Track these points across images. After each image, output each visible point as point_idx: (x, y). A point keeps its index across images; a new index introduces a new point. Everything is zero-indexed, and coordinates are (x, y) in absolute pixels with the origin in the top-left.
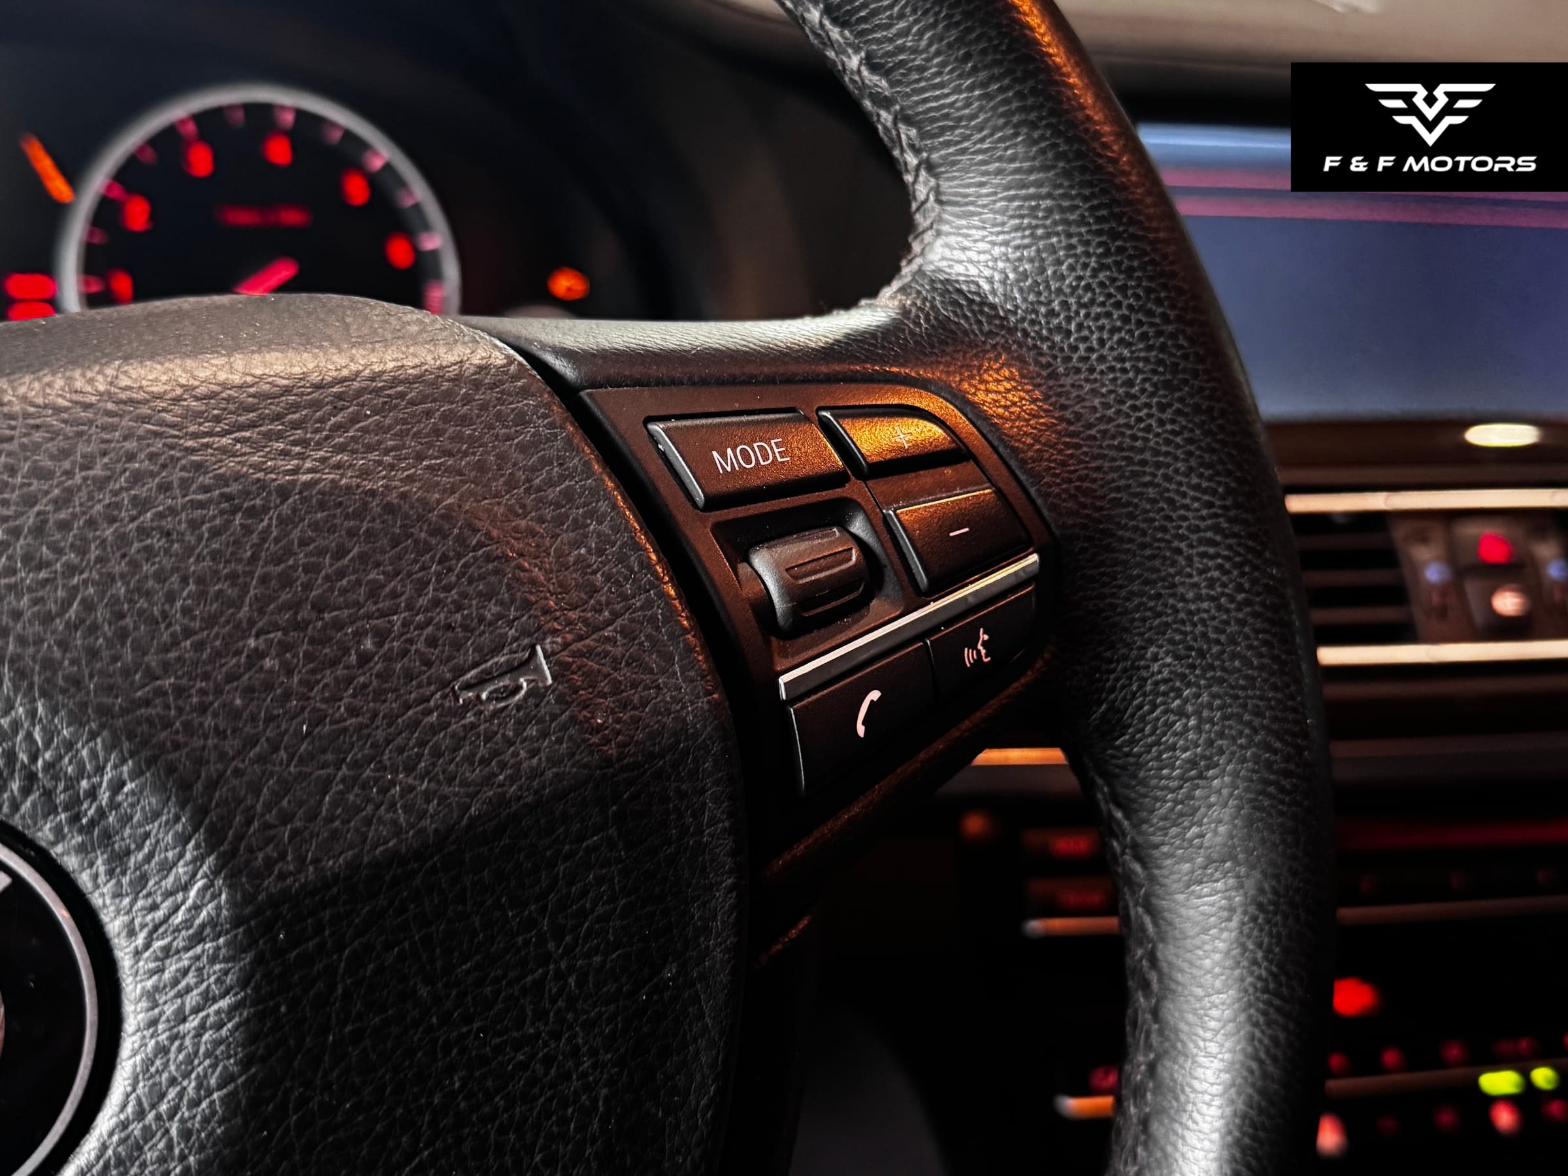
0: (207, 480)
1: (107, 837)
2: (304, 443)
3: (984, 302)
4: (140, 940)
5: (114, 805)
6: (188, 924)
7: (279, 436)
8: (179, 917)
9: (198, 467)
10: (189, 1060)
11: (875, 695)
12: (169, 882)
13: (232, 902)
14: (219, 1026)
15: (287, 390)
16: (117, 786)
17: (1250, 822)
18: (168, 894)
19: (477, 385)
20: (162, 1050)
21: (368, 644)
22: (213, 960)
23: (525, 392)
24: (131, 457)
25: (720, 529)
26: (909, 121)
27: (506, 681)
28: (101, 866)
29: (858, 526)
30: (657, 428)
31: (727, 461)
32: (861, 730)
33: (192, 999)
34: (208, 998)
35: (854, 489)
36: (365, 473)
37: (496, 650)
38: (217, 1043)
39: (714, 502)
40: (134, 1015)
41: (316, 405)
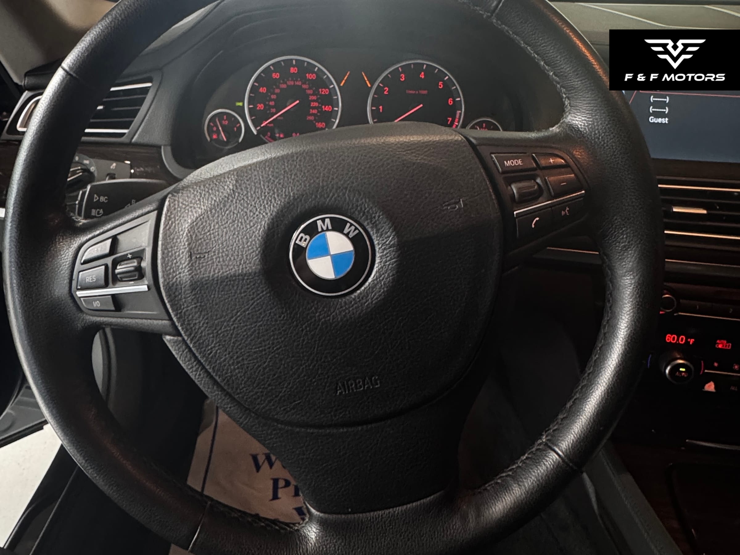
0: (400, 160)
1: (376, 226)
2: (419, 154)
3: (579, 130)
4: (380, 246)
5: (378, 220)
6: (389, 244)
7: (414, 153)
8: (387, 243)
9: (399, 158)
10: (387, 270)
11: (537, 219)
12: (386, 236)
13: (398, 241)
14: (393, 264)
15: (417, 143)
16: (379, 216)
17: (638, 263)
18: (386, 238)
19: (455, 144)
20: (382, 267)
21: (427, 195)
22: (393, 251)
23: (465, 146)
24: (387, 155)
25: (505, 179)
26: (564, 88)
27: (454, 206)
28: (375, 231)
29: (539, 181)
30: (493, 156)
31: (508, 163)
32: (533, 226)
33: (388, 259)
34: (391, 259)
35: (538, 172)
36: (430, 161)
37: (452, 199)
38: (392, 268)
39: (504, 173)
40: (378, 260)
41: (422, 147)
